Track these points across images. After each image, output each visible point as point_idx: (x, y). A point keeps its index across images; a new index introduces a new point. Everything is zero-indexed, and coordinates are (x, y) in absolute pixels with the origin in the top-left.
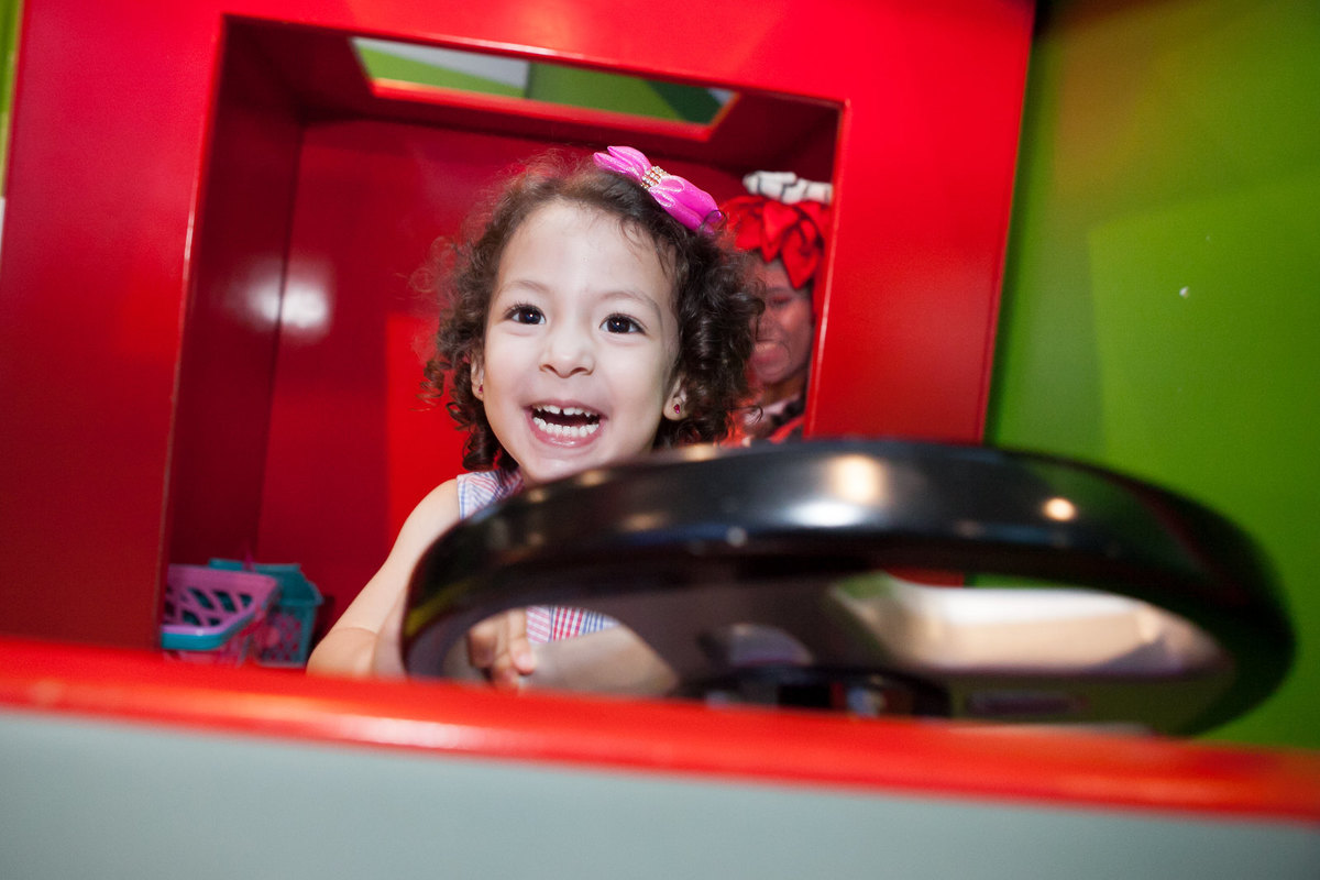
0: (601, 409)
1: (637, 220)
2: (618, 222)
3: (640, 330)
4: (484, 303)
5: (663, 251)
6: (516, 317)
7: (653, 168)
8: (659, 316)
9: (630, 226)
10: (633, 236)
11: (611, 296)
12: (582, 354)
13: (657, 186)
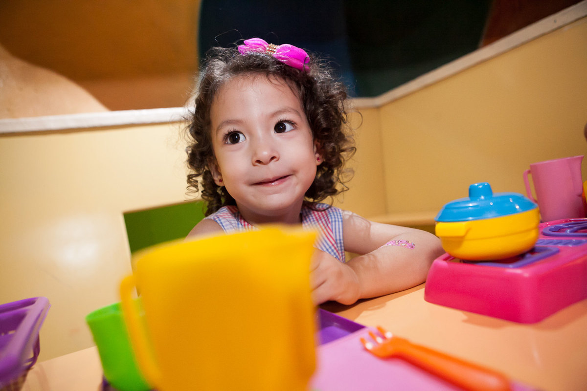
1: (274, 73)
2: (265, 77)
5: (290, 85)
7: (270, 45)
8: (300, 116)
11: (274, 114)
13: (275, 53)
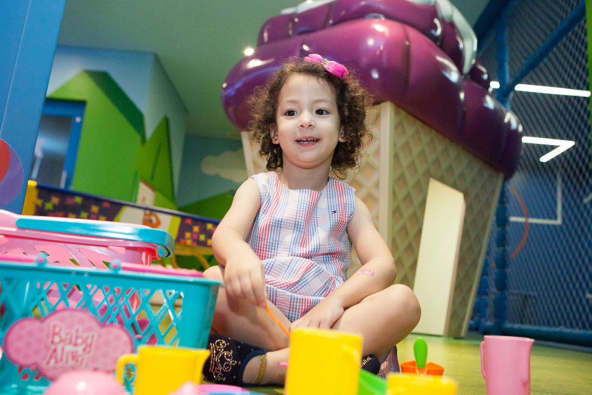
0: (319, 138)
1: (322, 77)
2: (316, 78)
3: (328, 113)
4: (275, 110)
6: (287, 114)
7: (325, 60)
9: (320, 79)
10: (321, 82)
11: (317, 102)
12: (311, 120)
13: (326, 65)
